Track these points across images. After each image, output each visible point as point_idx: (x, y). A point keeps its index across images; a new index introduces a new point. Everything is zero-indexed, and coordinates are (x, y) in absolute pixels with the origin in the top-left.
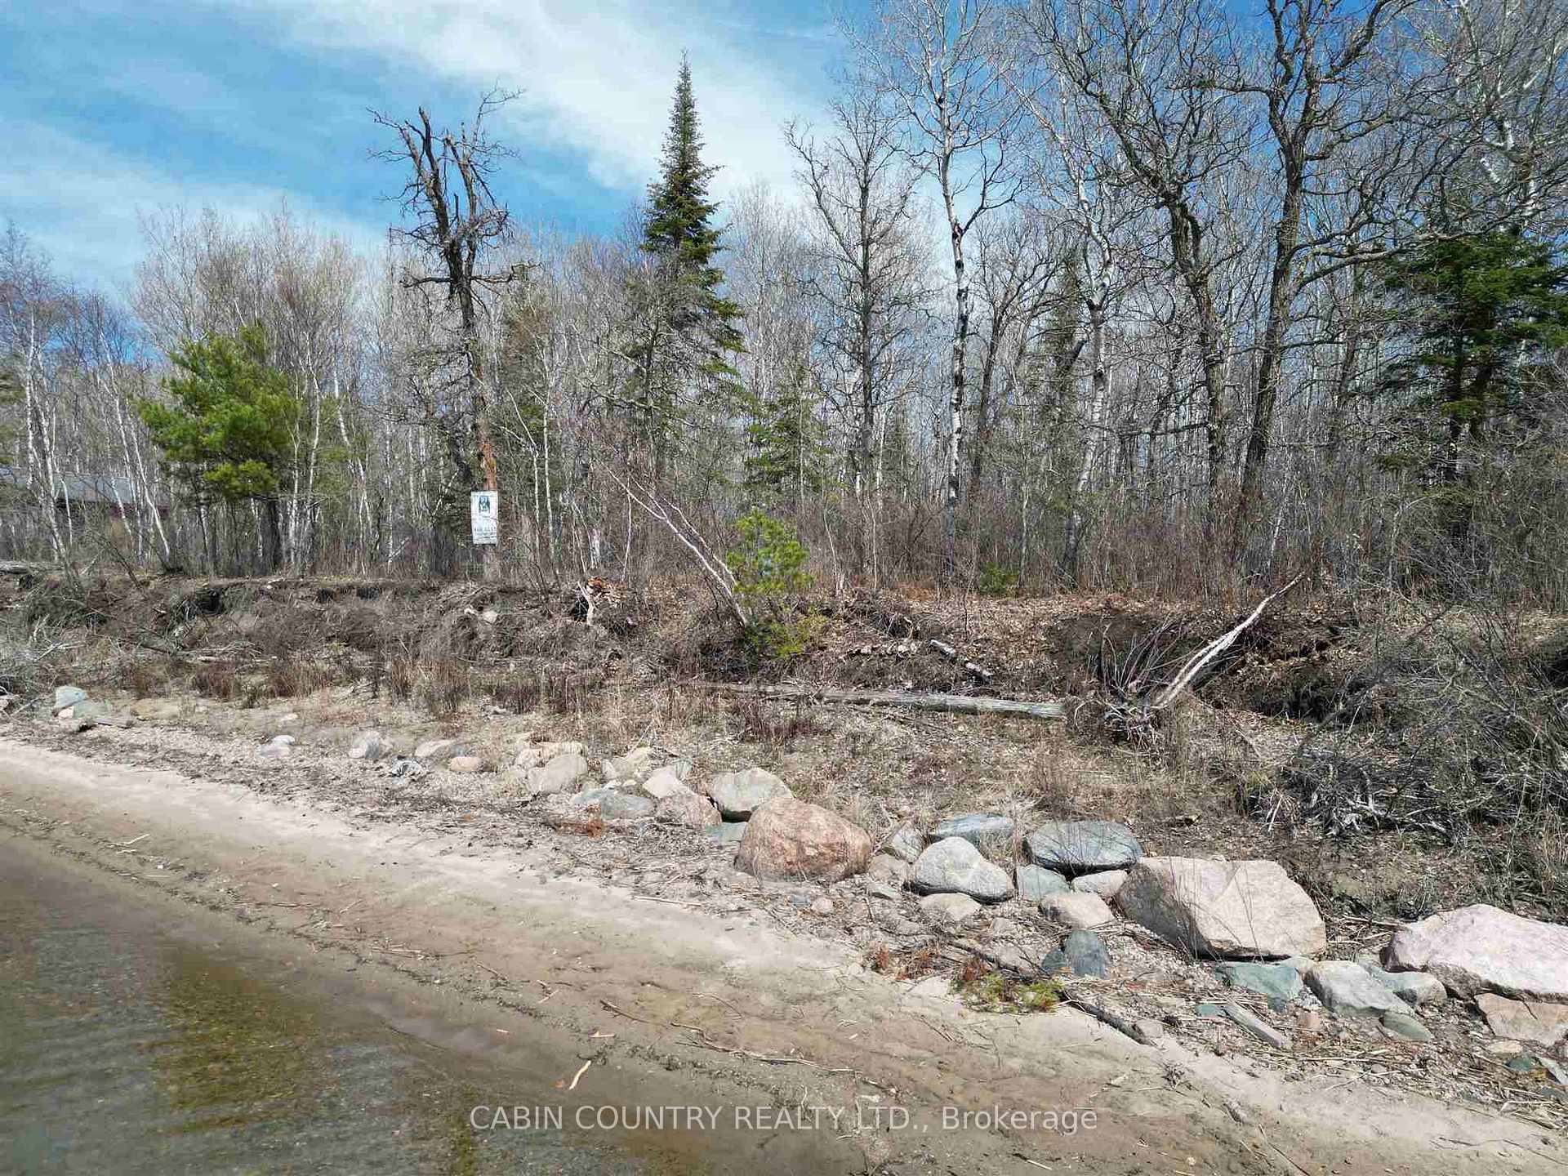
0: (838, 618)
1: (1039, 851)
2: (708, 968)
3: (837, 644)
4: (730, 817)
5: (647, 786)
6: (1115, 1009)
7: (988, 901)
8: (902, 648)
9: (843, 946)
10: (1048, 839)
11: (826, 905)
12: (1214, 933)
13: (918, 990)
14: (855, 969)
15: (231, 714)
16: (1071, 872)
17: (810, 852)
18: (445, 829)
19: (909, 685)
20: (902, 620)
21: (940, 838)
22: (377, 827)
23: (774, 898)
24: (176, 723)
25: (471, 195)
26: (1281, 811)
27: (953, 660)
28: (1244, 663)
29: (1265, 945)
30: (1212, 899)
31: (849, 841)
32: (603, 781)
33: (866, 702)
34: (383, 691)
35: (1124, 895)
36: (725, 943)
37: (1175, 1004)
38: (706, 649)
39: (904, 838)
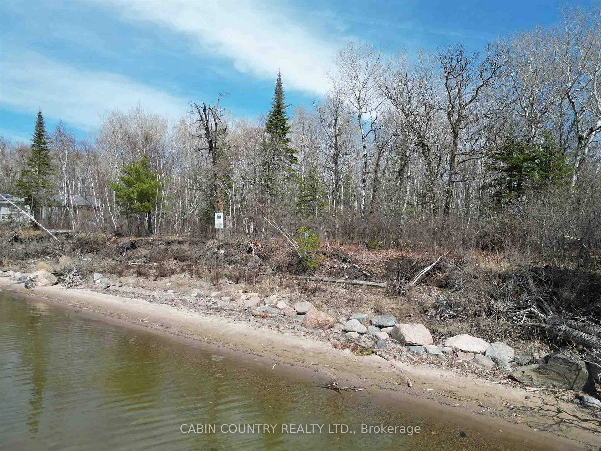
0: (327, 256)
1: (373, 322)
2: (298, 348)
3: (327, 264)
4: (299, 314)
5: (278, 306)
6: (384, 355)
7: (361, 334)
8: (345, 266)
9: (328, 343)
10: (376, 320)
11: (324, 335)
12: (408, 340)
13: (343, 352)
14: (330, 348)
15: (150, 282)
16: (381, 327)
17: (320, 322)
18: (227, 316)
19: (347, 277)
20: (346, 258)
21: (351, 319)
22: (208, 316)
23: (312, 333)
24: (135, 285)
25: (216, 123)
26: (431, 313)
27: (359, 270)
28: (435, 274)
29: (418, 342)
30: (409, 332)
31: (330, 320)
32: (265, 304)
33: (335, 282)
34: (194, 276)
35: (391, 332)
36: (301, 343)
37: (397, 354)
38: (289, 264)
39: (342, 319)
